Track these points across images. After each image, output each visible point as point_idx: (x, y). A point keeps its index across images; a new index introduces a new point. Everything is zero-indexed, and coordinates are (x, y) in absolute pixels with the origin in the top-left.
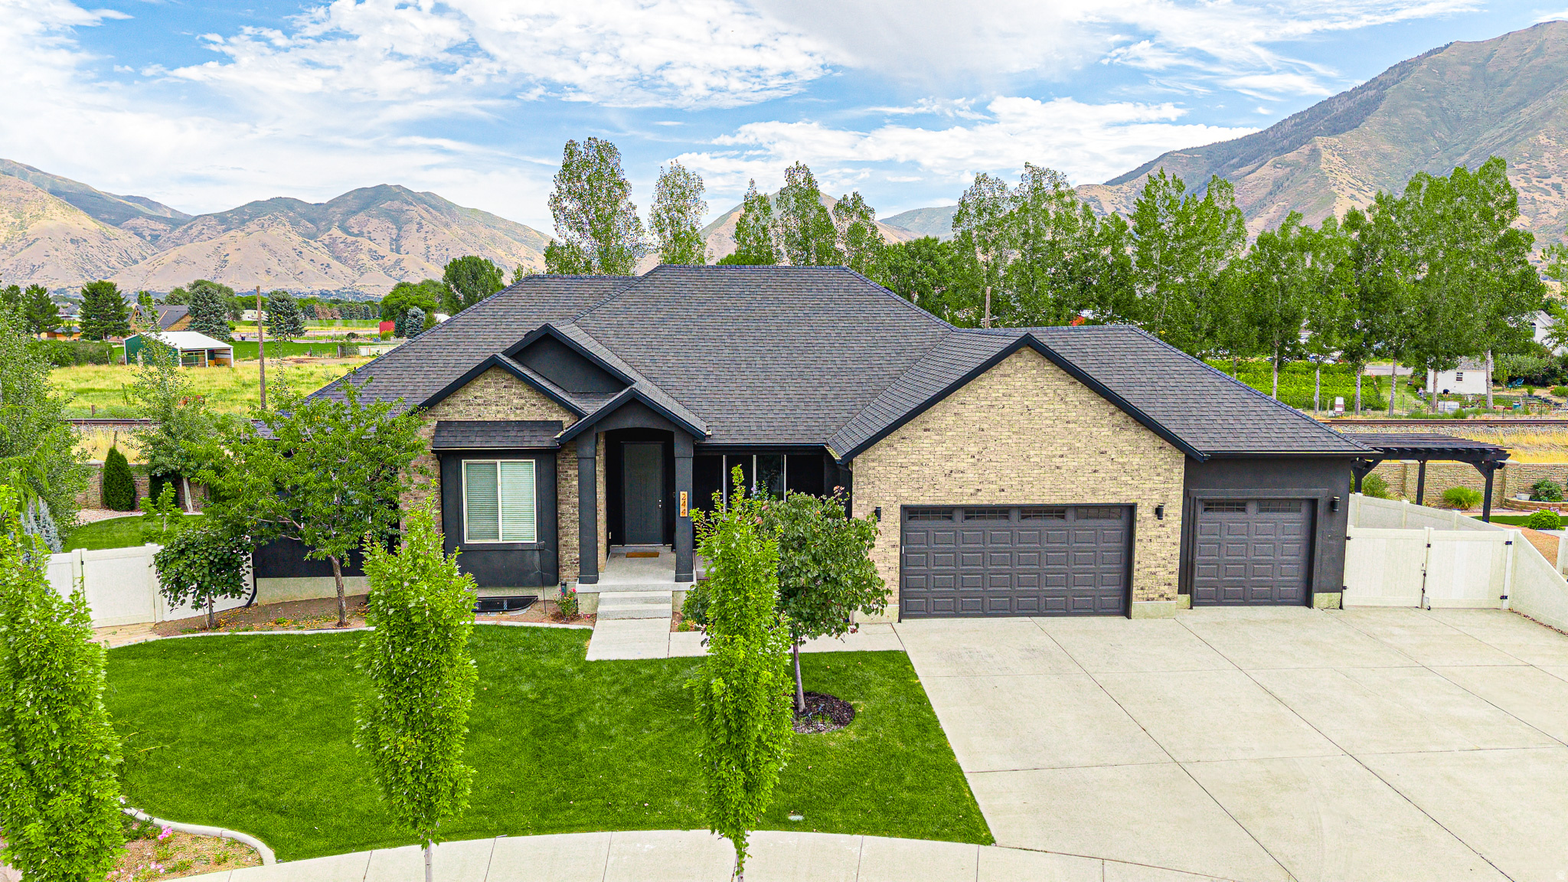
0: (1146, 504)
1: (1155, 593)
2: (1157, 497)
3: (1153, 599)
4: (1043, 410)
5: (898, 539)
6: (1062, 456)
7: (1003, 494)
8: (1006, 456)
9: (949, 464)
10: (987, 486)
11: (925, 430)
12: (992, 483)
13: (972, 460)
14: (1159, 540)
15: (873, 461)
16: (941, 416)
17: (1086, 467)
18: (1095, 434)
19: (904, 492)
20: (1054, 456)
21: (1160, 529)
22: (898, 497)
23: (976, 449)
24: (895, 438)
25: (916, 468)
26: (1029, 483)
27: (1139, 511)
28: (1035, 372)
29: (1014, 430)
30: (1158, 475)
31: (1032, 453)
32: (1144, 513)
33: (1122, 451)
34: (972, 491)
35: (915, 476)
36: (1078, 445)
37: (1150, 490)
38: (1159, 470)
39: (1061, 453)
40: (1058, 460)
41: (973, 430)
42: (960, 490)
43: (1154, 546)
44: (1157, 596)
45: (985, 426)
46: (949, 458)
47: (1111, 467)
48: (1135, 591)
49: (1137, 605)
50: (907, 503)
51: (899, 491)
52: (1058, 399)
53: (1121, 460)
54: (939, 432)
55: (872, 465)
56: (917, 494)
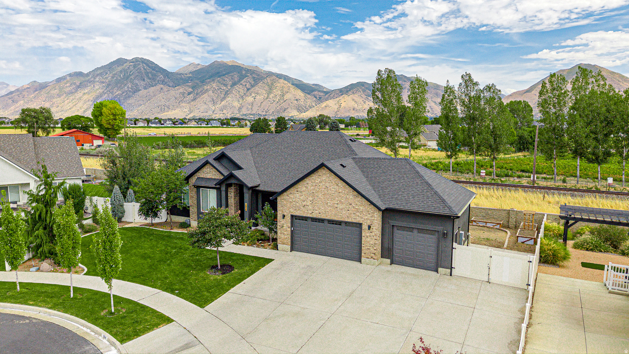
0: (365, 224)
1: (369, 256)
2: (369, 222)
3: (369, 258)
4: (331, 188)
5: (290, 225)
6: (338, 204)
7: (320, 214)
8: (320, 202)
9: (304, 203)
10: (315, 211)
11: (297, 191)
12: (316, 210)
13: (310, 202)
14: (370, 237)
15: (283, 199)
16: (301, 186)
17: (345, 209)
18: (347, 197)
19: (292, 210)
20: (335, 204)
21: (371, 233)
22: (290, 211)
23: (311, 199)
24: (289, 193)
25: (295, 203)
26: (328, 212)
27: (363, 226)
28: (328, 175)
29: (322, 194)
30: (369, 214)
31: (328, 202)
32: (365, 227)
33: (357, 204)
34: (311, 212)
35: (294, 205)
36: (342, 201)
37: (367, 219)
38: (370, 213)
40: (336, 205)
41: (311, 192)
42: (307, 212)
43: (368, 239)
45: (314, 191)
46: (304, 201)
47: (353, 209)
48: (363, 254)
49: (363, 259)
50: (292, 214)
51: (290, 210)
52: (336, 185)
53: (356, 207)
54: (301, 192)
55: (283, 201)
56: (295, 211)
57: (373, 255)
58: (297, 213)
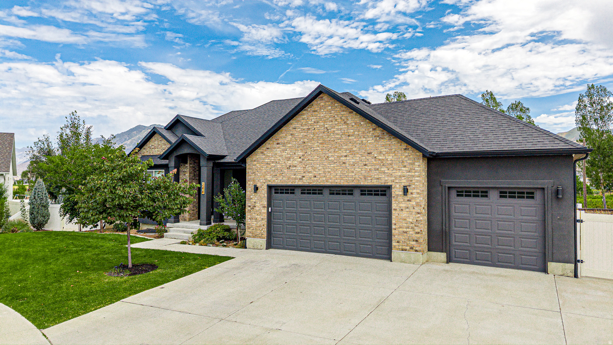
0: (398, 186)
1: (407, 246)
2: (405, 181)
3: (406, 250)
4: (335, 130)
5: (266, 203)
6: (346, 156)
7: (315, 179)
8: (316, 157)
9: (289, 162)
10: (307, 174)
11: (278, 144)
12: (309, 172)
13: (300, 160)
14: (407, 210)
15: (255, 161)
16: (284, 135)
17: (360, 163)
18: (364, 142)
19: (269, 177)
20: (342, 156)
21: (408, 203)
22: (266, 180)
23: (301, 154)
24: (264, 149)
25: (274, 165)
26: (329, 172)
27: (393, 190)
28: (330, 108)
29: (320, 142)
30: (405, 167)
31: (330, 154)
32: (397, 191)
33: (381, 152)
34: (300, 177)
35: (273, 169)
36: (354, 149)
37: (400, 176)
38: (405, 164)
39: (345, 154)
40: (343, 158)
41: (300, 143)
42: (294, 177)
43: (404, 214)
44: (408, 248)
45: (306, 140)
46: (289, 159)
47: (375, 162)
48: (394, 244)
49: (395, 254)
50: (270, 183)
51: (266, 177)
52: (343, 122)
53: (380, 158)
54: (284, 144)
55: (255, 163)
56: (274, 179)
57: (414, 243)
58: (278, 181)
